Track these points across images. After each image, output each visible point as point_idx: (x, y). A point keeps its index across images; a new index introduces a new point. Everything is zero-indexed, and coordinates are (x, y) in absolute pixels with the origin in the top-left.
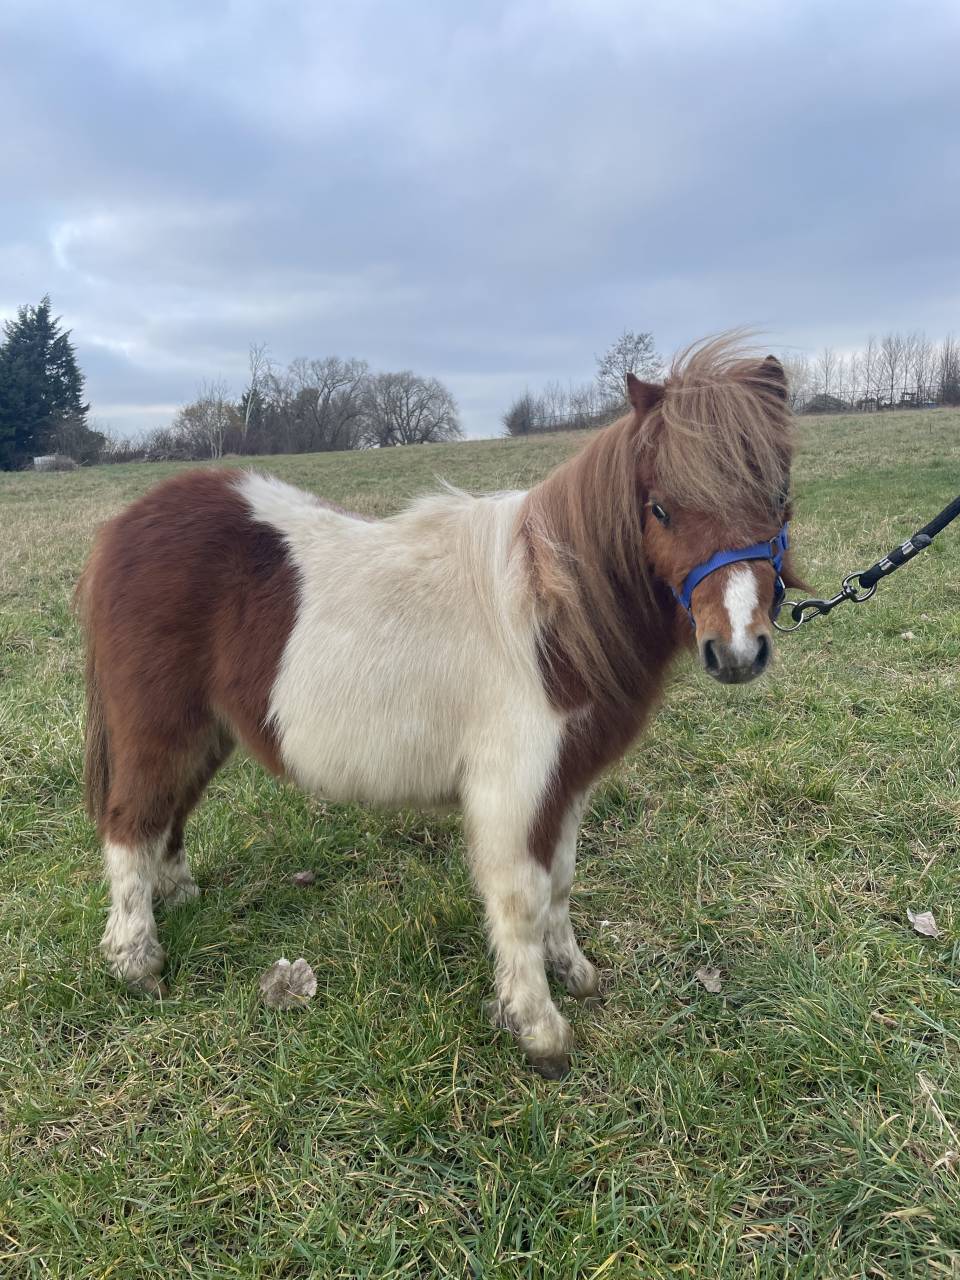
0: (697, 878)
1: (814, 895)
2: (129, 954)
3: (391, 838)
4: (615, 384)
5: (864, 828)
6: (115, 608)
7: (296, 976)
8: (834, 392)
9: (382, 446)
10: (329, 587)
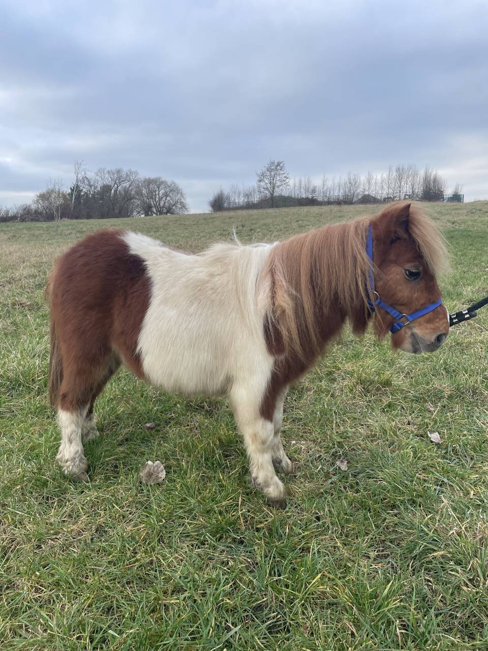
0: (333, 421)
1: (387, 426)
2: (71, 463)
3: (188, 407)
4: (265, 187)
5: (405, 398)
6: (65, 297)
7: (156, 469)
8: (373, 194)
9: (145, 216)
10: (166, 288)
